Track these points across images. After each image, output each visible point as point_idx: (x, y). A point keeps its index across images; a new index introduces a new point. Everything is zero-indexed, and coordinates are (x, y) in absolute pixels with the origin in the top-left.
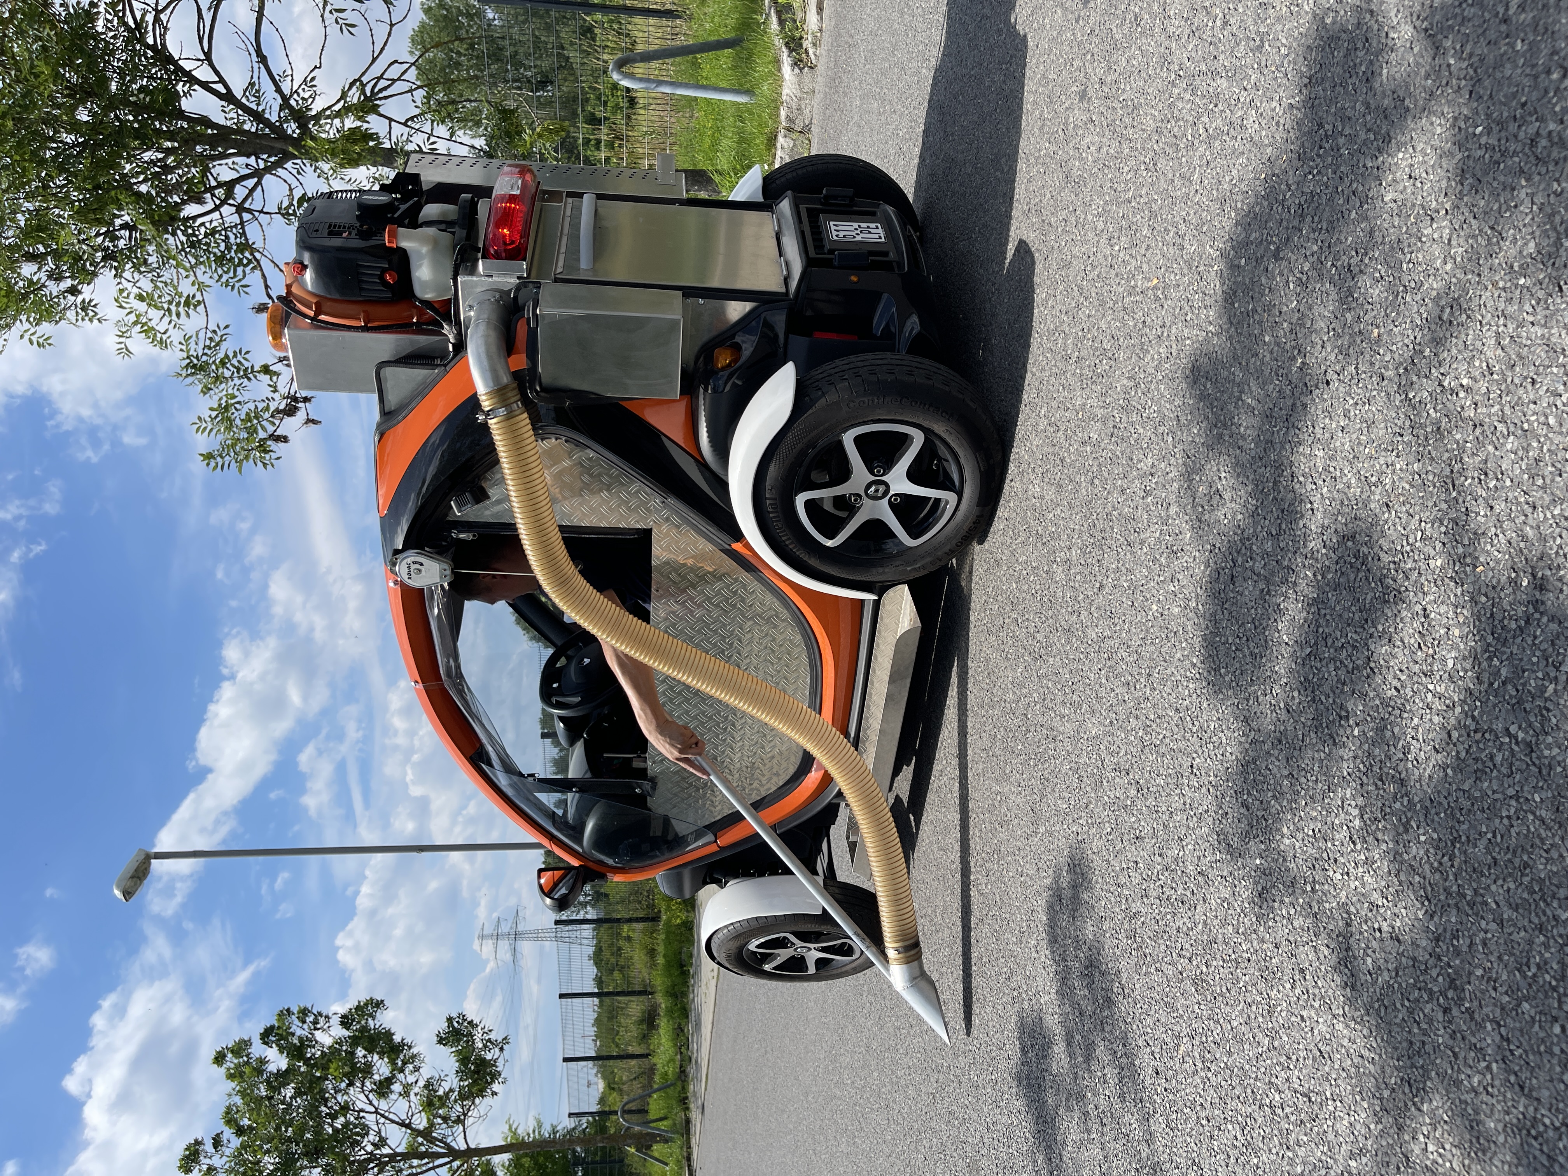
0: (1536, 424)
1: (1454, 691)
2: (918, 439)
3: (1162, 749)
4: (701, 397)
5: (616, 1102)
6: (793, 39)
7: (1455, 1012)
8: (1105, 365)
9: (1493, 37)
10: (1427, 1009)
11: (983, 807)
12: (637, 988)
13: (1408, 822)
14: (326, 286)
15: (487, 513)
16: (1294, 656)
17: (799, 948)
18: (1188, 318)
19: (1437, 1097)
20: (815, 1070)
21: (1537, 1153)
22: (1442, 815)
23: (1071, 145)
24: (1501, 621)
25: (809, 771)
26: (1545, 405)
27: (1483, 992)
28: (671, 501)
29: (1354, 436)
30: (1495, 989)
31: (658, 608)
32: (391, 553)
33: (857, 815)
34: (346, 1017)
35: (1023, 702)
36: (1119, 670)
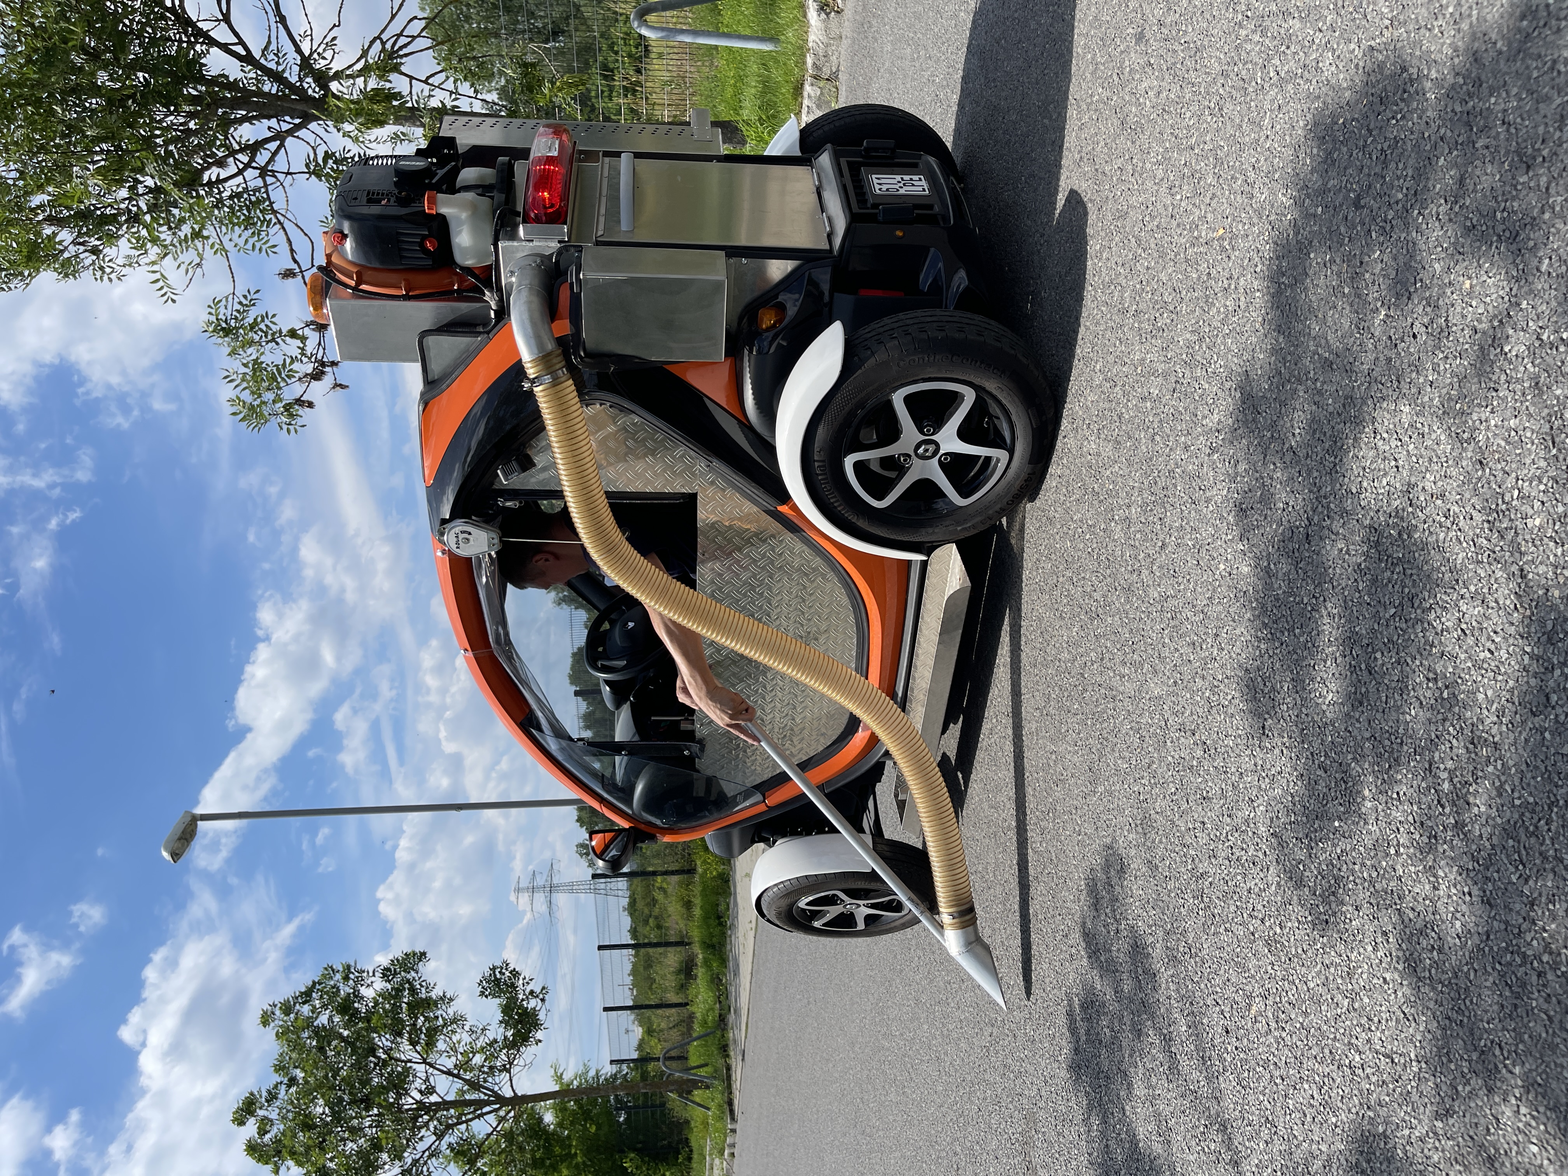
1: (1553, 653)
2: (969, 397)
4: (746, 359)
5: (657, 1049)
8: (1165, 319)
10: (1521, 972)
12: (673, 939)
13: (1502, 785)
14: (367, 255)
15: (533, 480)
17: (849, 904)
18: (1258, 269)
20: (861, 1021)
22: (1539, 779)
23: (1127, 90)
25: (857, 731)
28: (716, 463)
29: (1444, 391)
31: (704, 572)
32: (438, 523)
33: (906, 774)
34: (388, 969)
35: (1079, 661)
36: (1184, 629)
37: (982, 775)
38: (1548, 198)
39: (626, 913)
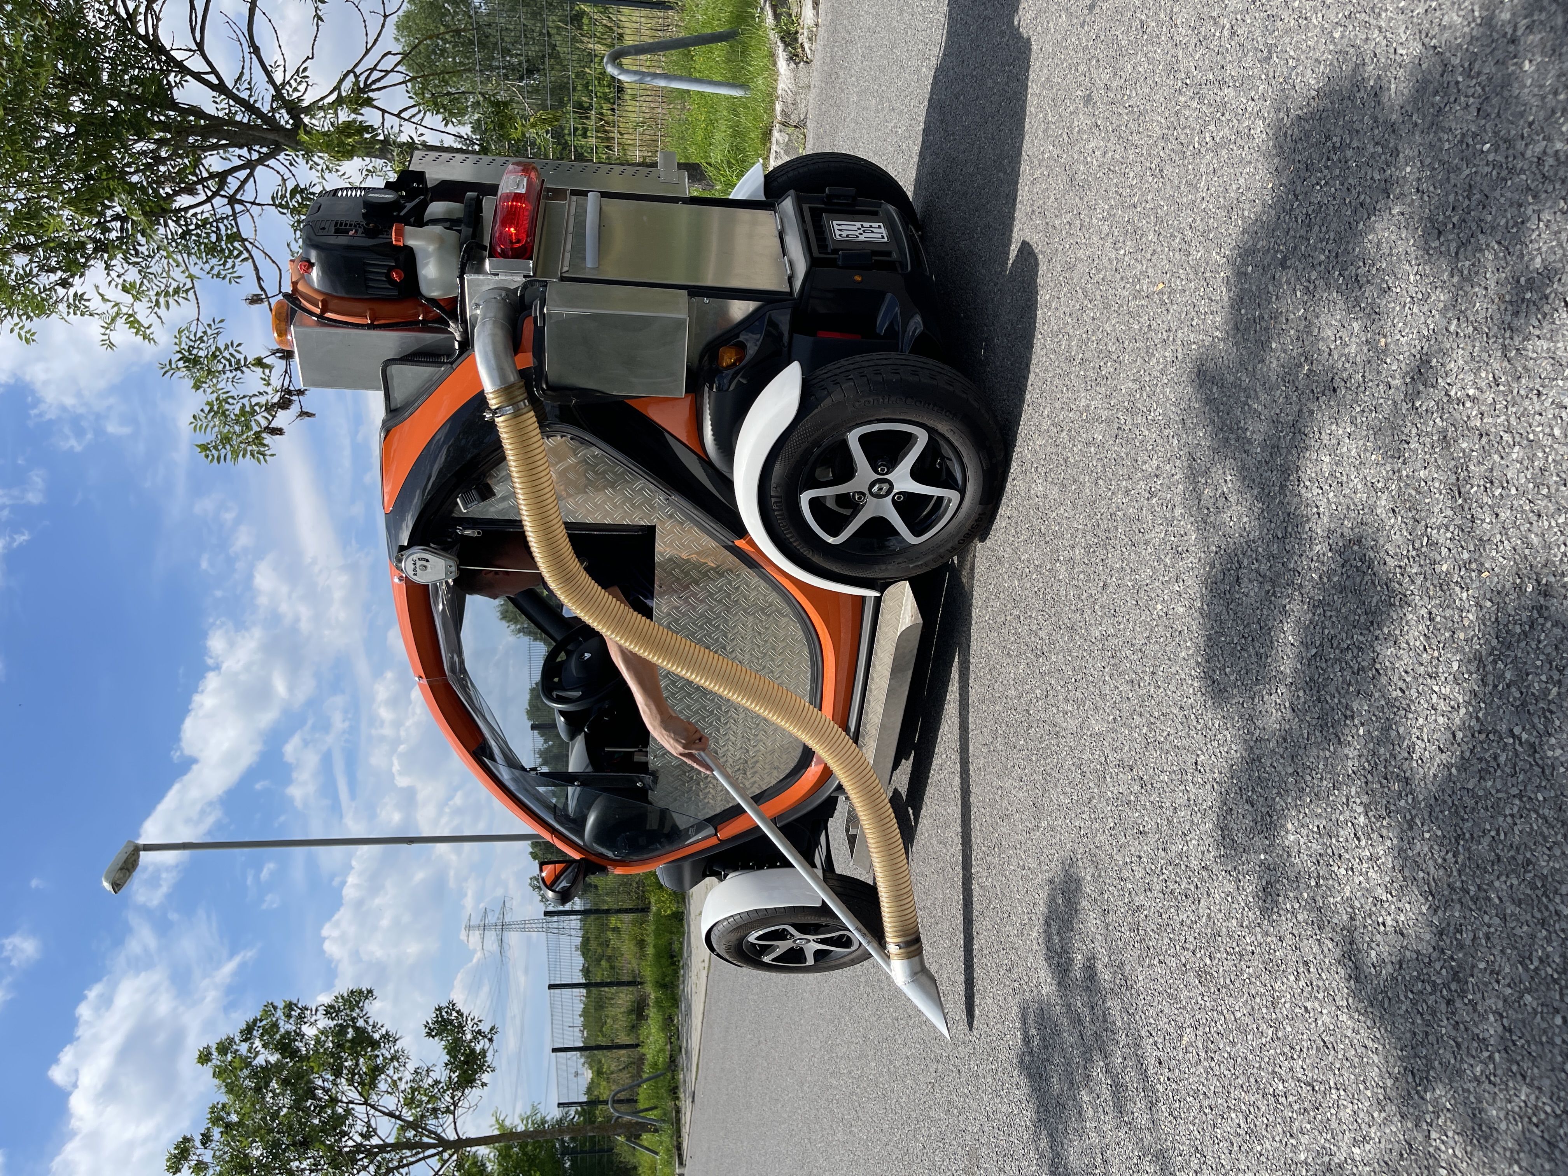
0: (1541, 435)
1: (1459, 693)
2: (922, 438)
3: (1166, 746)
4: (706, 395)
5: (605, 1092)
6: (788, 33)
7: (1458, 1004)
8: (1109, 368)
9: (1501, 57)
10: (1431, 1000)
11: (984, 801)
12: (626, 978)
13: (1412, 819)
14: (333, 284)
15: (492, 509)
16: (1299, 657)
17: (798, 939)
18: (1194, 323)
19: (1440, 1086)
20: (810, 1060)
21: (1539, 1140)
22: (1447, 813)
23: (1076, 148)
24: (1506, 625)
25: (809, 765)
26: (1551, 416)
27: (1486, 984)
28: (675, 497)
29: (1361, 443)
30: (1498, 982)
31: (661, 604)
32: (396, 550)
33: (858, 809)
34: (332, 1007)
35: (1025, 698)
36: (1123, 668)
37: (931, 811)
38: (1457, 263)
39: (579, 953)
